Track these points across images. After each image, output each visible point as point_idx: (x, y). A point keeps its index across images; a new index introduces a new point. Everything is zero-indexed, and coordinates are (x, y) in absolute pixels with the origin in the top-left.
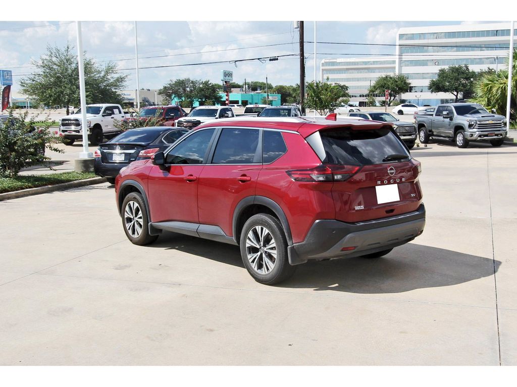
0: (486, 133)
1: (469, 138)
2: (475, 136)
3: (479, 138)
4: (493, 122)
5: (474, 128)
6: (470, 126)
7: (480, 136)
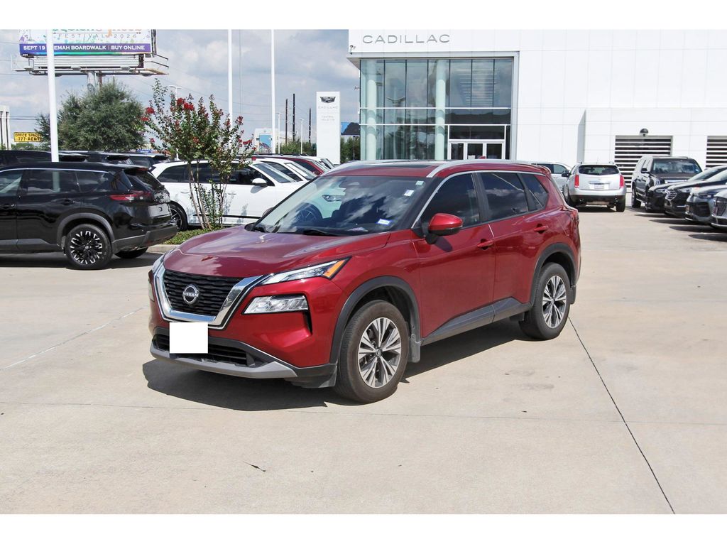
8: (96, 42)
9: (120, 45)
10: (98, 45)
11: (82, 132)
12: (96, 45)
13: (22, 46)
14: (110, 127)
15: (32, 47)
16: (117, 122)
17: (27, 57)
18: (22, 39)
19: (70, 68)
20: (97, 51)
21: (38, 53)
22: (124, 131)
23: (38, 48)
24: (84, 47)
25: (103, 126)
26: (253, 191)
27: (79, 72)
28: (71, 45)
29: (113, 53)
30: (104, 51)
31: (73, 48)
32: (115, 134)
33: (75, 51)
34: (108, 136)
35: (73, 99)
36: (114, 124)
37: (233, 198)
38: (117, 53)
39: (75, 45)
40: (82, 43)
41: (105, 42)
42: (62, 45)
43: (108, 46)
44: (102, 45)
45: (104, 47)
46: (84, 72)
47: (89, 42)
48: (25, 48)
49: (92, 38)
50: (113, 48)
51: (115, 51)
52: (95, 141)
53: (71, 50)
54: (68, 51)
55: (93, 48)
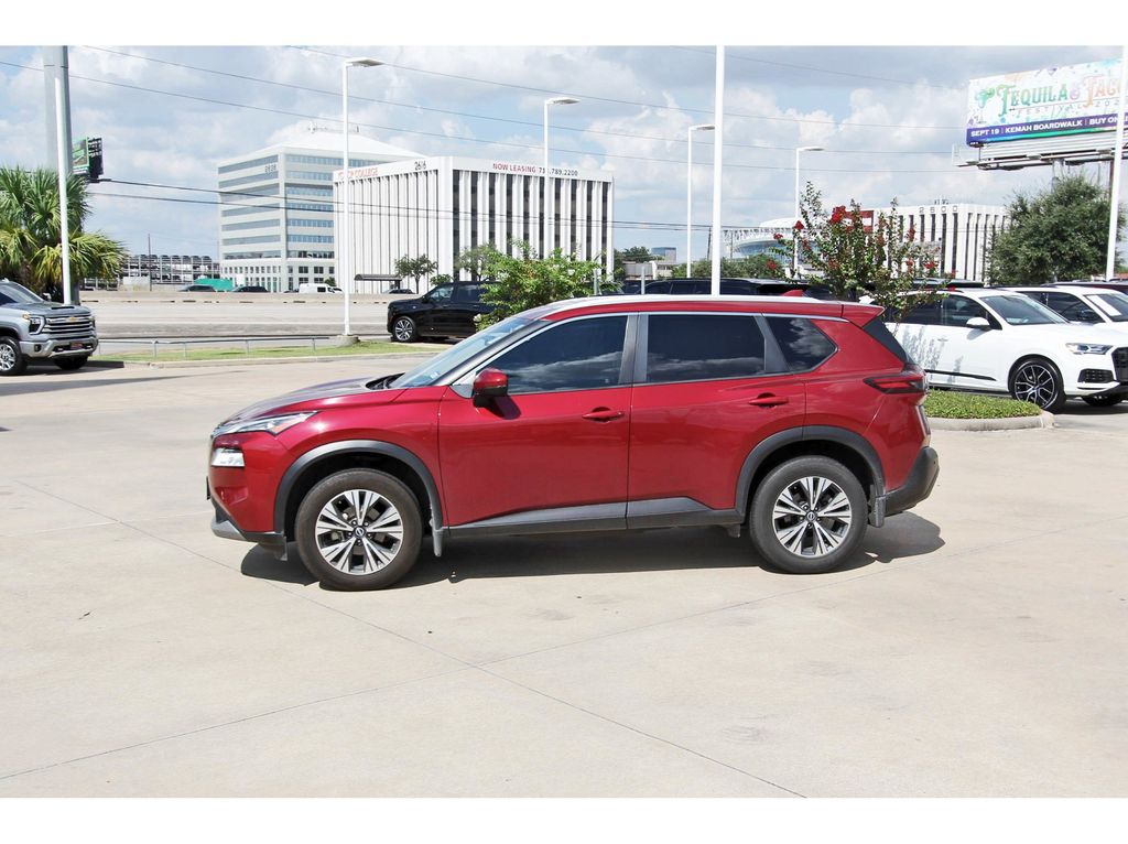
0: (66, 342)
1: (32, 354)
2: (46, 349)
3: (54, 353)
4: (78, 320)
5: (41, 332)
6: (33, 327)
7: (56, 349)
8: (1069, 116)
9: (1104, 116)
10: (1071, 120)
11: (1024, 248)
12: (1067, 120)
13: (969, 131)
14: (1064, 240)
15: (982, 132)
16: (1076, 231)
17: (975, 146)
18: (971, 121)
19: (1025, 156)
20: (1070, 128)
21: (989, 140)
22: (1084, 245)
23: (990, 132)
24: (1052, 126)
25: (1053, 238)
26: (970, 337)
27: (1039, 162)
28: (1033, 124)
29: (1092, 130)
30: (1080, 127)
31: (1036, 127)
32: (1071, 249)
33: (1039, 131)
34: (1060, 252)
35: (1021, 200)
36: (1070, 235)
37: (943, 345)
38: (1097, 129)
39: (1039, 123)
40: (1049, 119)
41: (1081, 115)
42: (1021, 125)
43: (1085, 120)
44: (1076, 120)
45: (1079, 123)
46: (1047, 160)
47: (1060, 117)
48: (974, 134)
49: (1064, 111)
50: (1092, 122)
51: (1095, 126)
52: (1041, 261)
53: (1033, 132)
54: (1029, 132)
55: (1063, 125)
